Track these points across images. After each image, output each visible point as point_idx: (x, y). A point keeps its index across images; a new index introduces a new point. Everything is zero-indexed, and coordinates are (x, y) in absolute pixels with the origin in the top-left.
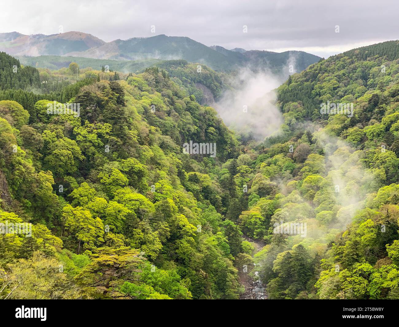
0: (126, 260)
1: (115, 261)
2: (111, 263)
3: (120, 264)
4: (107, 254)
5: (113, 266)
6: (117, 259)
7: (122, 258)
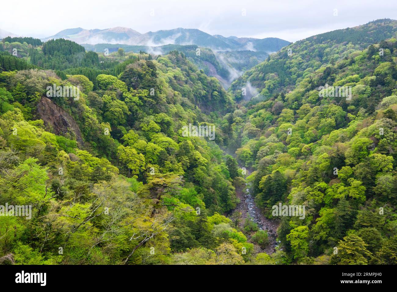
0: (171, 181)
1: (164, 182)
2: (162, 183)
3: (167, 184)
4: (157, 177)
5: (162, 185)
6: (165, 181)
7: (168, 180)
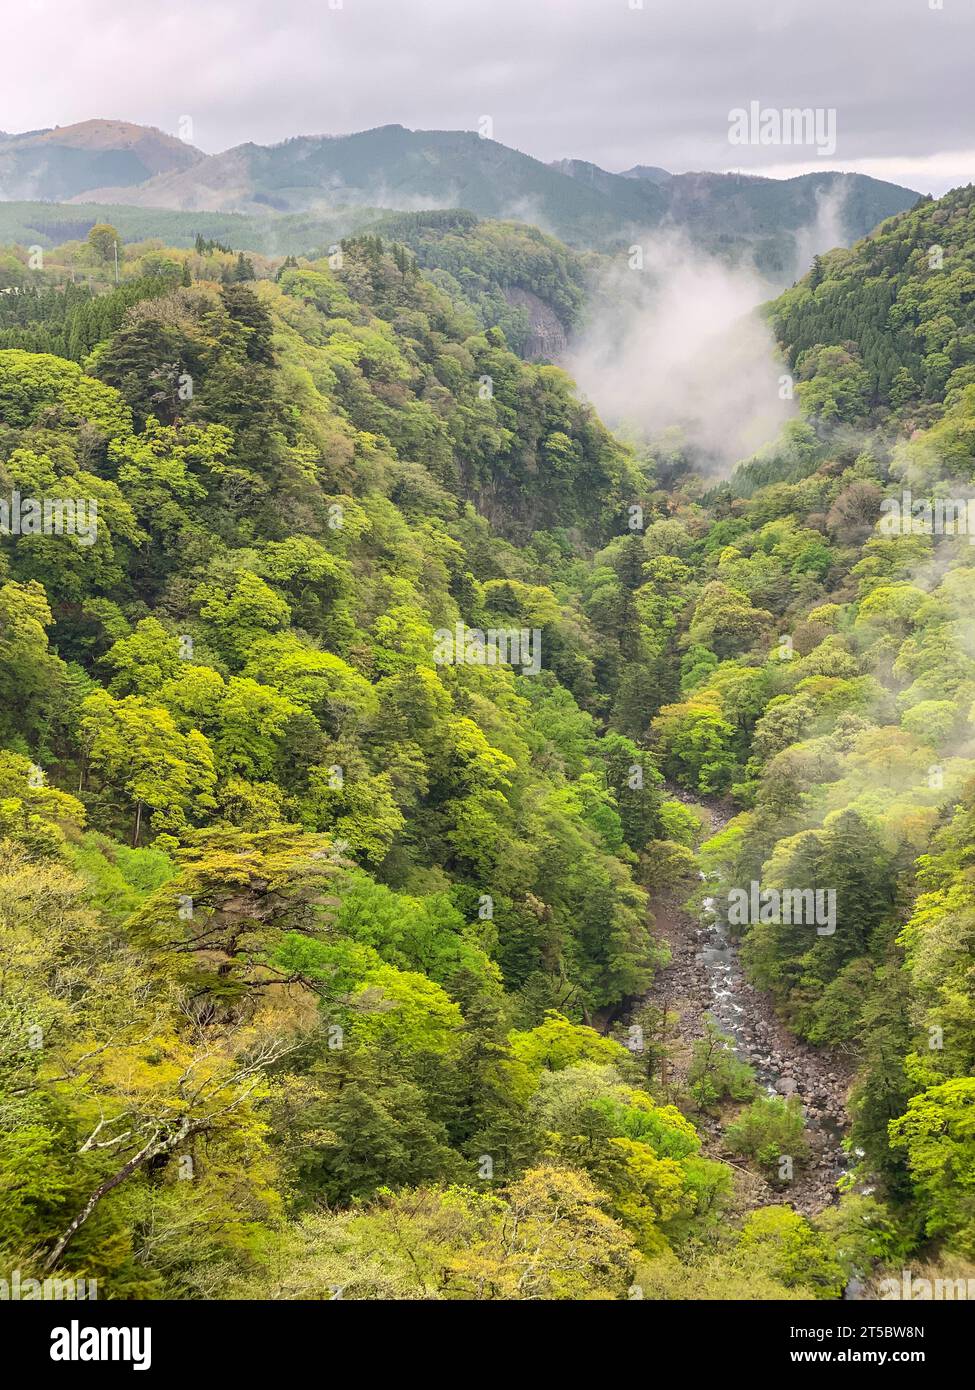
0: (288, 867)
1: (254, 870)
2: (243, 877)
3: (269, 881)
4: (226, 848)
5: (247, 886)
6: (259, 865)
7: (274, 861)
